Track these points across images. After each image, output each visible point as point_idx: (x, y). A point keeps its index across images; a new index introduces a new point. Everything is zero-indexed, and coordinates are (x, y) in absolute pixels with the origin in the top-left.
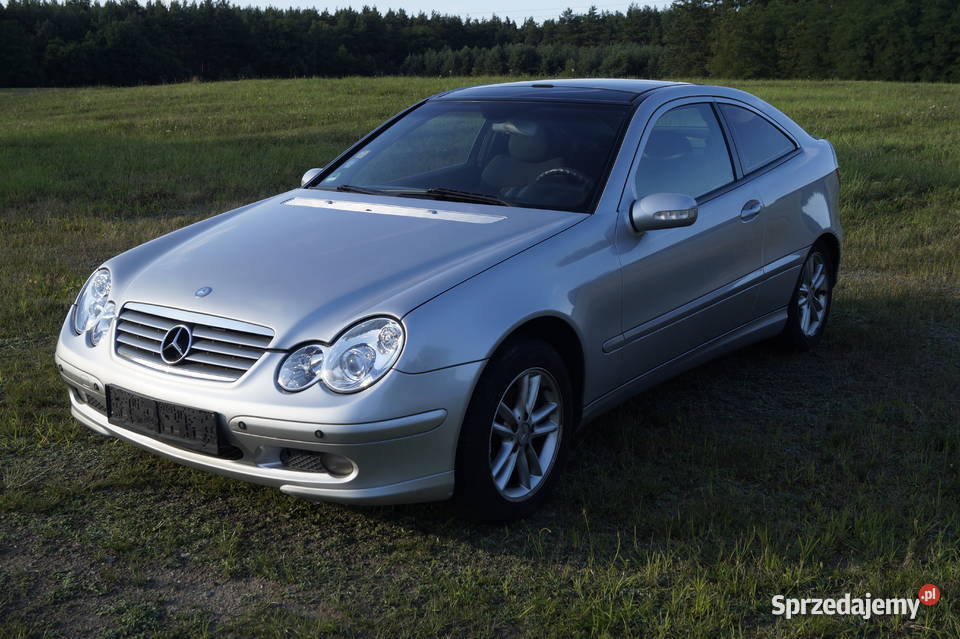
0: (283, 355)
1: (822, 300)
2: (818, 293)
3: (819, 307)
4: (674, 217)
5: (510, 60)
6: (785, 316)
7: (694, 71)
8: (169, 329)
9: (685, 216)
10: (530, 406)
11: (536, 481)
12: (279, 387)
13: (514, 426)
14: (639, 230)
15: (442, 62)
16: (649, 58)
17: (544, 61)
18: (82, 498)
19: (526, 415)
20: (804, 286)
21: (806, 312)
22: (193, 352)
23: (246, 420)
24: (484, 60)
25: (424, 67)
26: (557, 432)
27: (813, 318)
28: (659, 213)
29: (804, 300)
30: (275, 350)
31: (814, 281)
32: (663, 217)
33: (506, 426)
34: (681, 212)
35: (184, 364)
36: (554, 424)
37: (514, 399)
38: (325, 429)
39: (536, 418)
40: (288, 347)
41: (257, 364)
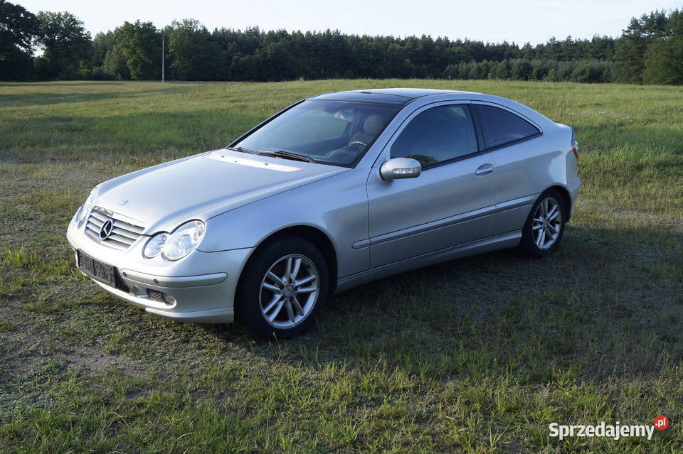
0: (148, 238)
1: (557, 228)
2: (553, 223)
3: (553, 232)
4: (404, 172)
5: (513, 69)
6: (520, 235)
7: (633, 78)
8: (105, 220)
9: (411, 172)
10: (294, 276)
11: (299, 319)
12: (144, 255)
13: (282, 287)
14: (388, 179)
15: (470, 70)
16: (604, 69)
17: (535, 70)
18: (71, 307)
19: (290, 281)
20: (541, 218)
21: (542, 234)
22: (112, 234)
23: (127, 272)
24: (495, 69)
25: (458, 73)
26: (315, 293)
27: (547, 239)
28: (396, 170)
29: (540, 226)
30: (145, 235)
31: (549, 215)
32: (397, 172)
33: (276, 286)
34: (409, 169)
35: (108, 240)
36: (314, 287)
37: (281, 271)
38: (159, 279)
39: (298, 283)
40: (151, 234)
41: (136, 242)
